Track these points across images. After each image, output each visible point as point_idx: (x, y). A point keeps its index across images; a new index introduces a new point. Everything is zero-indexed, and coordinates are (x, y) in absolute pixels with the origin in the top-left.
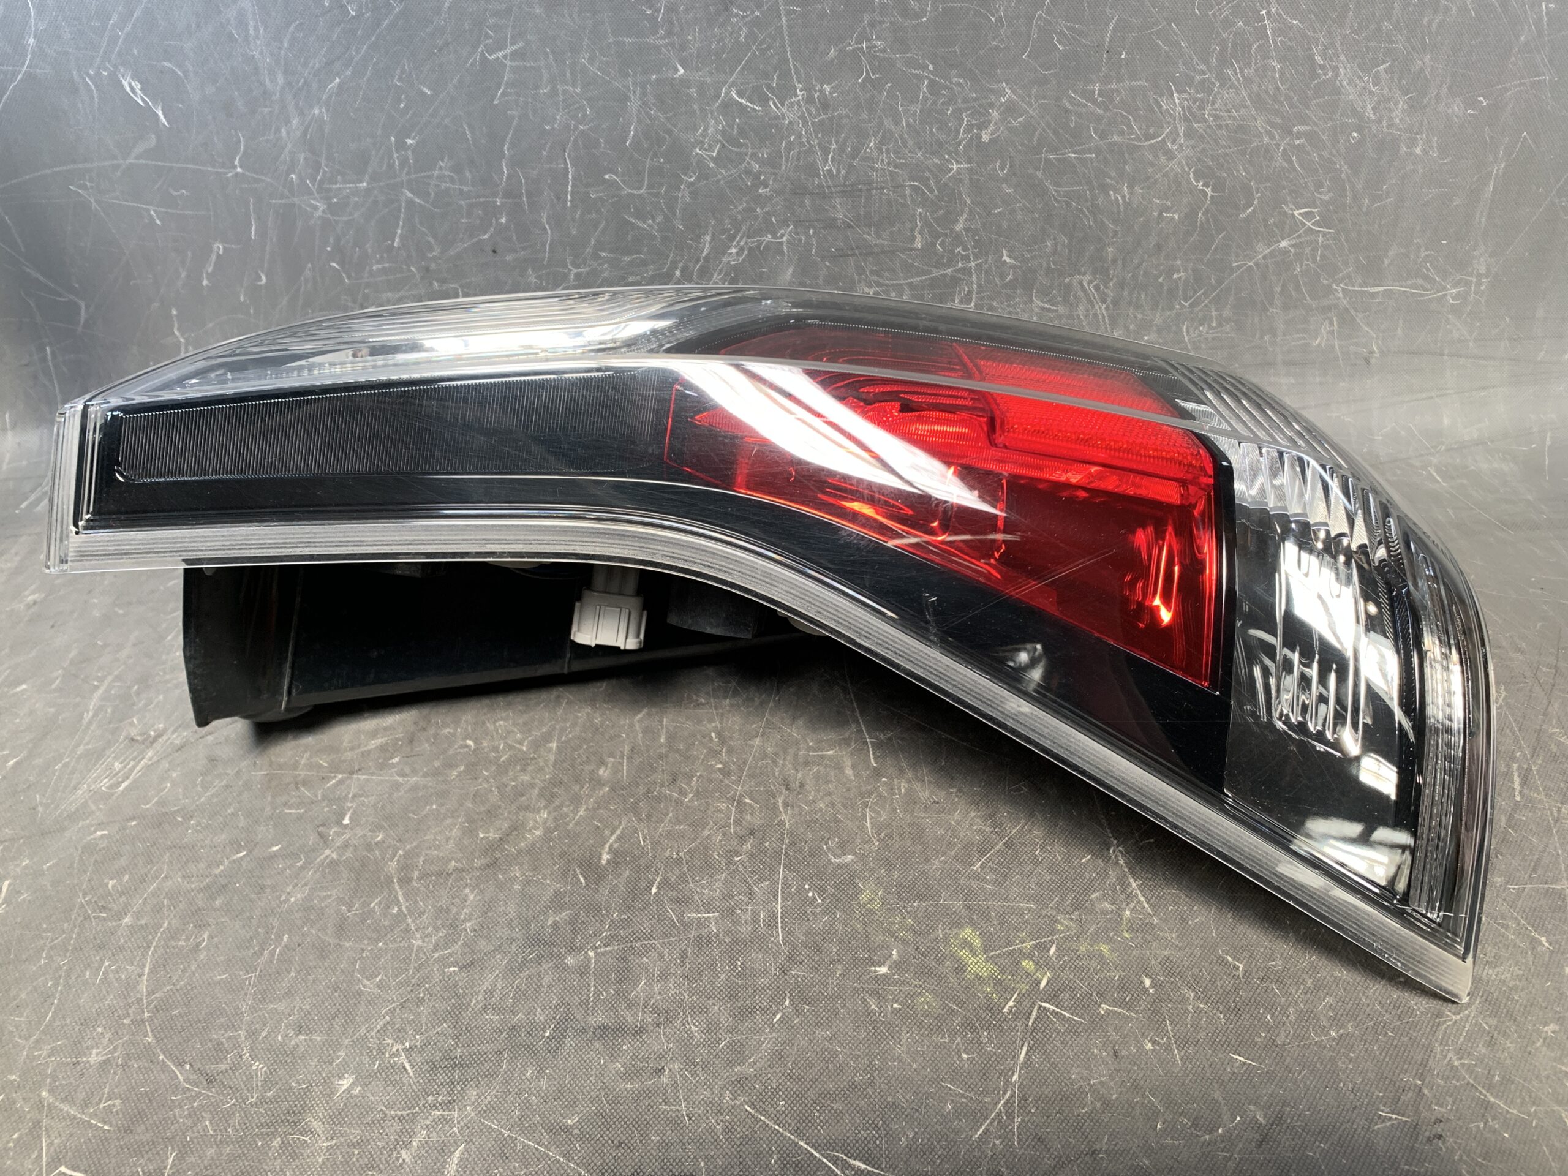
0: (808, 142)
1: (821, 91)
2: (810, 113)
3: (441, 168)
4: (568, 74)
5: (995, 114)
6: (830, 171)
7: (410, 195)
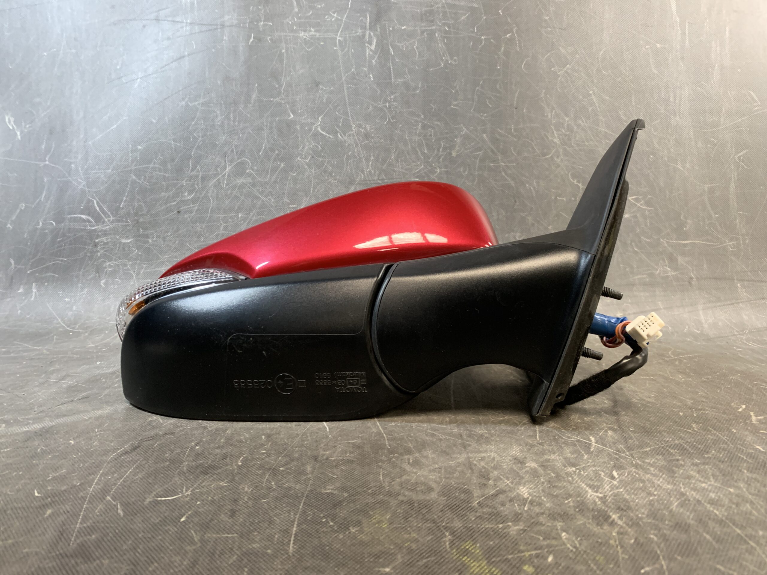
0: (358, 155)
1: (365, 128)
2: (359, 140)
3: (155, 162)
4: (232, 115)
5: (458, 141)
6: (370, 172)
7: (134, 177)
